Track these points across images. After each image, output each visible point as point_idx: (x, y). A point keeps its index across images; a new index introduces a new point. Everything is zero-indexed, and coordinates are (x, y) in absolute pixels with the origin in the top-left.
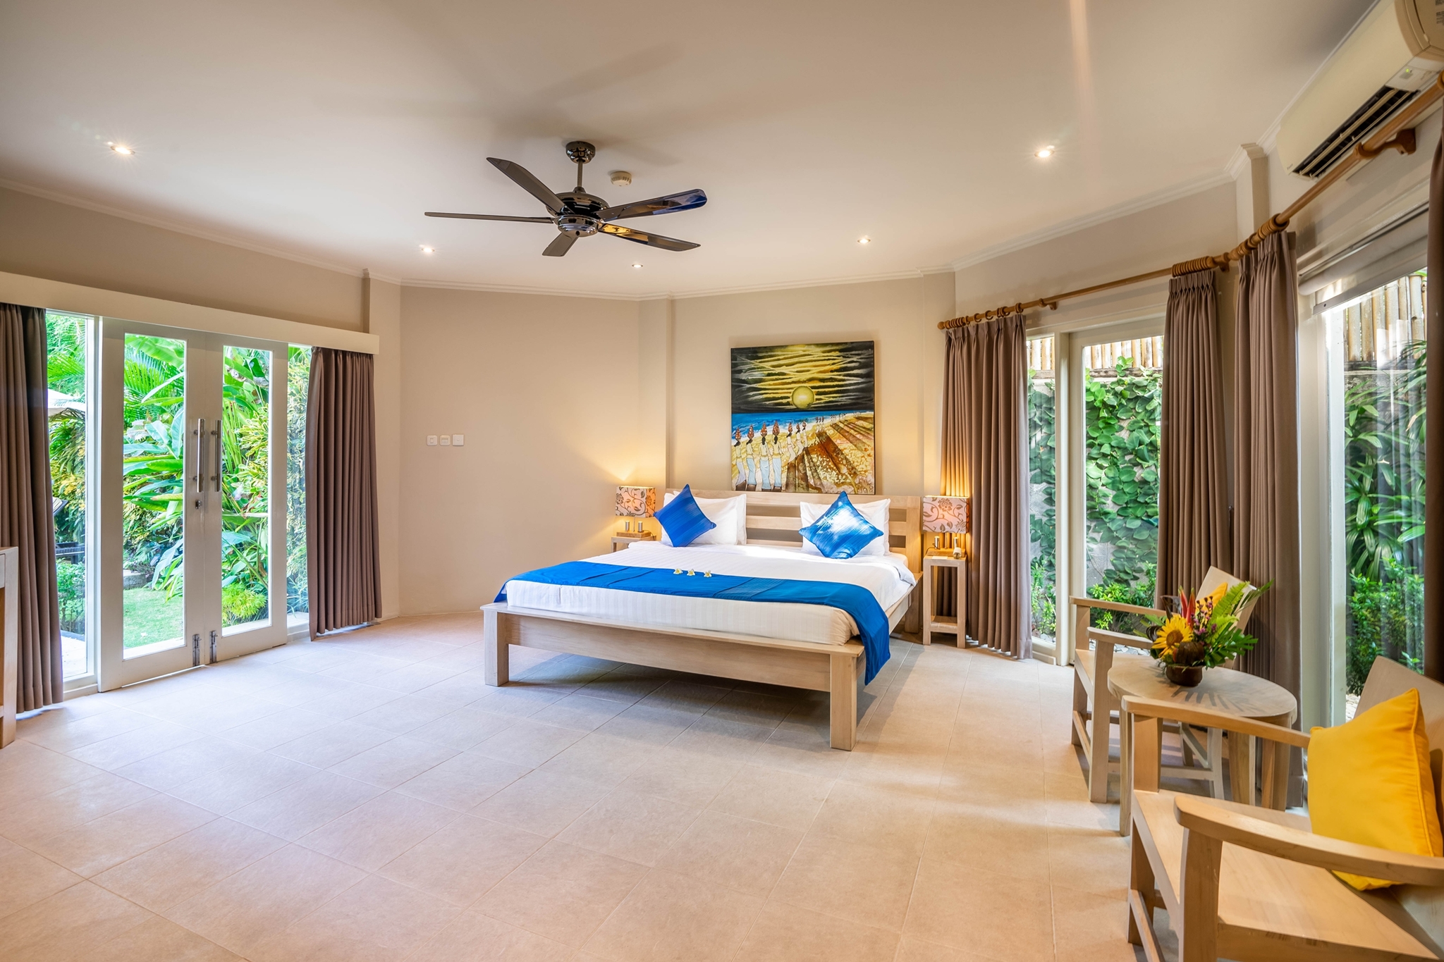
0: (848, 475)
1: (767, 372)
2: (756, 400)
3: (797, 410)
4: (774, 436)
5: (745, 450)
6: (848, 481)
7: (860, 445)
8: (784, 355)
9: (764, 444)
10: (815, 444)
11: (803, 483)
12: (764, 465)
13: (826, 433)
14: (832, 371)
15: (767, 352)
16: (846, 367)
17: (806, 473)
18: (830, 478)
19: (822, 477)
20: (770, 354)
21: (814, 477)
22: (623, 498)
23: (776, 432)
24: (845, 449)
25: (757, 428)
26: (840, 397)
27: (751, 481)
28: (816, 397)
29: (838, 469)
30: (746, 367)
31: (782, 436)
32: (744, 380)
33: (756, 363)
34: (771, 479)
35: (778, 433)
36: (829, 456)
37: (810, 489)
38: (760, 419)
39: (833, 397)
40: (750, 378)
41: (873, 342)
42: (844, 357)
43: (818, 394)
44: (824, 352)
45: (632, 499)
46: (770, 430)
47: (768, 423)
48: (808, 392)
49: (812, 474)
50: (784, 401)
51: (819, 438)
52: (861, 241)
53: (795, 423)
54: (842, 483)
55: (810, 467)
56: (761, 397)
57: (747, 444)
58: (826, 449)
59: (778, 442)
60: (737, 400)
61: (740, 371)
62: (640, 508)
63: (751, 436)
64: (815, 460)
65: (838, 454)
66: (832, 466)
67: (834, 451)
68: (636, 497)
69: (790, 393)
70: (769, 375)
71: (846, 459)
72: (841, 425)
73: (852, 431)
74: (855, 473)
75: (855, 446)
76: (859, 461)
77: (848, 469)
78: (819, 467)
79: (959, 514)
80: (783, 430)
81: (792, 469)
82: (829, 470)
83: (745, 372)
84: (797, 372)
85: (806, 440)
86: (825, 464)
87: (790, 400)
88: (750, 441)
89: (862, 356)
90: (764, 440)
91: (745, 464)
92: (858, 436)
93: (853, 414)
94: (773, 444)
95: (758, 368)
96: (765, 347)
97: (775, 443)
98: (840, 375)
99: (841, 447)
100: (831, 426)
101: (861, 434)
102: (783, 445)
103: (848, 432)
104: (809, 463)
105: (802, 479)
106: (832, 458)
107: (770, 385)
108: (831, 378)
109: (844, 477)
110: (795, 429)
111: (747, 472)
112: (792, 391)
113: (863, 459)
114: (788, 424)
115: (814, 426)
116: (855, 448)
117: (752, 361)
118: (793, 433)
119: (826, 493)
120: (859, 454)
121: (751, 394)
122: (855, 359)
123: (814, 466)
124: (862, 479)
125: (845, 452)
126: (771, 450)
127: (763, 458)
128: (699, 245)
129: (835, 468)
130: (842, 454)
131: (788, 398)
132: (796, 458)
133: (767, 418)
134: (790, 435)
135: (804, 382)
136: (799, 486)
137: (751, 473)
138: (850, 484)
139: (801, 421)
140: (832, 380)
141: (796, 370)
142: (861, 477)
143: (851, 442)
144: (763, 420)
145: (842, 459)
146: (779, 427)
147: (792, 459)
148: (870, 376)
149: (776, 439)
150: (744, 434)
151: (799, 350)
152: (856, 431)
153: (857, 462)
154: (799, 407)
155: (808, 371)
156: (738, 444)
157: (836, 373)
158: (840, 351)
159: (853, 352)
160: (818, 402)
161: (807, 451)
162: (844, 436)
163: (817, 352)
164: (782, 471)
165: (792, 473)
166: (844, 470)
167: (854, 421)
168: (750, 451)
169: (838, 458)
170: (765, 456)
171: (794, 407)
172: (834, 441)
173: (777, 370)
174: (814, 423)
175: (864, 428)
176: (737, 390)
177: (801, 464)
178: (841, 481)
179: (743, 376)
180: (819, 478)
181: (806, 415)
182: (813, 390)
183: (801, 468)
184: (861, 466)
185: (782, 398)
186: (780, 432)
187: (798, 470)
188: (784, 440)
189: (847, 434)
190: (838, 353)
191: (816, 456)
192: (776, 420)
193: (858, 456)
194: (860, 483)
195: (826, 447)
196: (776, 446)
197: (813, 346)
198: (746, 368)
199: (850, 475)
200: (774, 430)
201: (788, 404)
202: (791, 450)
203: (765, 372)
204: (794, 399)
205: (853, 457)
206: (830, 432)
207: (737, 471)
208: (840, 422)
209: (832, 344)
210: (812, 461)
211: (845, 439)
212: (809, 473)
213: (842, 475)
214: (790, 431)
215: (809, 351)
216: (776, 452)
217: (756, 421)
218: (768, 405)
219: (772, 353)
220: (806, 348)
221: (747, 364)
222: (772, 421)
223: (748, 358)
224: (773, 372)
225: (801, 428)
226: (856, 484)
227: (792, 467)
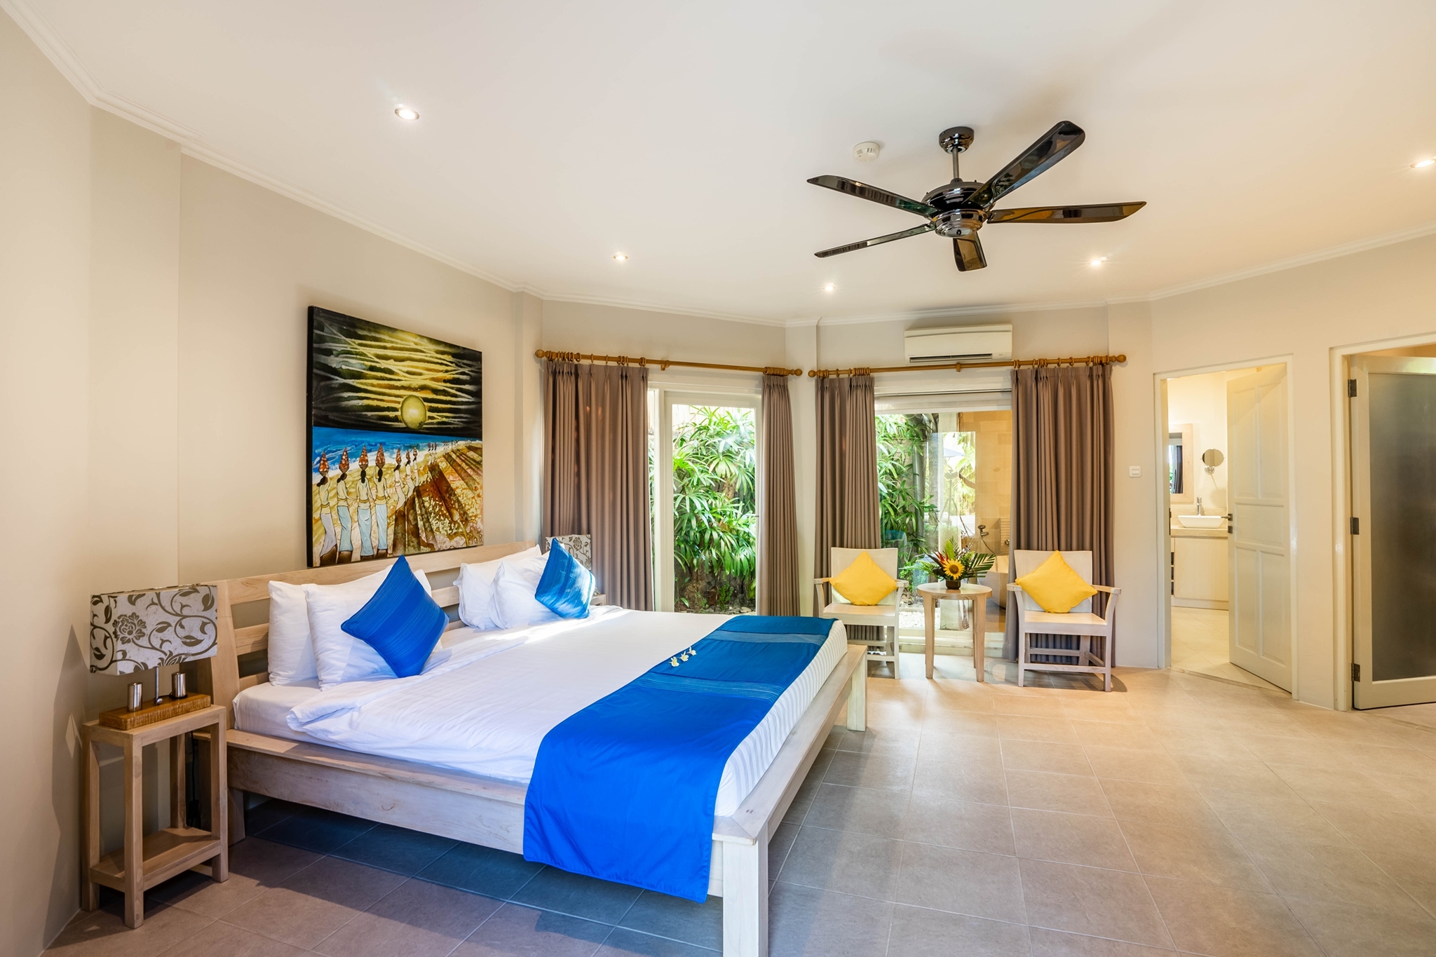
0: (461, 523)
1: (369, 364)
2: (352, 406)
3: (407, 430)
4: (378, 469)
5: (334, 492)
6: (460, 530)
7: (471, 483)
8: (392, 342)
9: (363, 481)
10: (427, 481)
11: (414, 539)
12: (364, 517)
13: (439, 466)
14: (445, 381)
15: (370, 331)
16: (458, 379)
17: (417, 524)
18: (443, 528)
19: (434, 528)
20: (373, 334)
21: (426, 529)
23: (380, 463)
24: (457, 488)
25: (354, 455)
26: (453, 417)
27: (344, 547)
28: (429, 414)
29: (451, 515)
30: (338, 347)
31: (388, 469)
32: (335, 369)
33: (353, 344)
34: (373, 539)
35: (383, 464)
36: (442, 498)
37: (422, 547)
38: (359, 439)
39: (447, 417)
40: (344, 367)
41: (481, 353)
42: (457, 365)
43: (432, 410)
44: (437, 352)
46: (372, 458)
47: (369, 448)
48: (419, 404)
49: (424, 525)
50: (392, 414)
51: (431, 473)
53: (404, 450)
54: (455, 533)
55: (422, 515)
56: (360, 403)
57: (339, 481)
58: (438, 487)
59: (383, 479)
60: (323, 402)
61: (329, 352)
63: (344, 467)
64: (427, 504)
65: (451, 495)
66: (445, 512)
67: (447, 491)
69: (399, 403)
70: (372, 369)
71: (458, 501)
72: (454, 456)
73: (464, 465)
74: (466, 519)
75: (467, 484)
76: (470, 503)
77: (460, 515)
78: (431, 514)
80: (390, 460)
81: (400, 520)
82: (442, 518)
83: (337, 356)
84: (408, 373)
85: (416, 475)
86: (437, 509)
87: (398, 413)
88: (343, 477)
89: (473, 369)
90: (363, 474)
91: (335, 516)
92: (469, 471)
93: (464, 442)
94: (376, 481)
95: (357, 354)
96: (368, 322)
97: (380, 480)
98: (452, 388)
99: (453, 486)
100: (444, 456)
101: (472, 468)
102: (389, 482)
103: (460, 465)
104: (421, 509)
105: (412, 534)
106: (445, 501)
107: (373, 385)
108: (444, 390)
109: (456, 525)
110: (404, 460)
111: (338, 530)
112: (401, 400)
113: (474, 500)
114: (396, 451)
115: (426, 455)
116: (466, 487)
117: (348, 340)
118: (402, 464)
119: (439, 551)
120: (470, 494)
121: (346, 395)
122: (466, 370)
123: (426, 513)
124: (472, 526)
125: (458, 492)
126: (374, 492)
127: (362, 505)
129: (447, 514)
130: (455, 495)
131: (395, 410)
132: (406, 503)
133: (368, 439)
134: (398, 468)
135: (415, 389)
136: (409, 545)
137: (345, 532)
138: (462, 534)
139: (411, 447)
140: (445, 393)
141: (406, 369)
142: (471, 524)
143: (463, 480)
144: (363, 442)
145: (455, 502)
146: (385, 454)
147: (400, 505)
148: (478, 394)
149: (380, 473)
150: (333, 463)
151: (411, 342)
152: (467, 464)
153: (468, 504)
154: (410, 425)
155: (420, 374)
156: (324, 481)
157: (448, 385)
158: (454, 355)
159: (465, 361)
160: (430, 421)
161: (419, 492)
162: (457, 471)
163: (430, 349)
164: (388, 524)
165: (400, 526)
166: (457, 517)
167: (465, 451)
168: (342, 495)
169: (451, 501)
170: (365, 502)
171: (402, 425)
172: (447, 477)
173: (383, 364)
174: (426, 452)
175: (474, 461)
176: (322, 384)
177: (411, 511)
178: (454, 531)
179: (334, 362)
180: (432, 530)
181: (418, 439)
182: (426, 404)
183: (411, 518)
184: (472, 510)
185: (389, 409)
186: (386, 463)
187: (408, 520)
188: (391, 475)
189: (459, 468)
190: (449, 358)
191: (427, 499)
192: (381, 444)
193: (469, 497)
194: (471, 531)
195: (438, 486)
196: (380, 485)
197: (425, 340)
198: (339, 349)
199: (462, 522)
200: (377, 460)
201: (396, 419)
202: (399, 490)
203: (366, 363)
204: (404, 413)
205: (465, 498)
206: (443, 465)
207: (322, 530)
208: (453, 451)
209: (446, 344)
210: (424, 506)
211: (457, 475)
212: (420, 524)
213: (455, 522)
214: (399, 461)
215: (421, 345)
216: (381, 494)
217: (352, 443)
218: (369, 418)
219: (377, 335)
220: (418, 340)
221: (338, 341)
222: (376, 445)
223: (341, 331)
224: (378, 365)
225: (412, 457)
226: (467, 534)
227: (400, 517)
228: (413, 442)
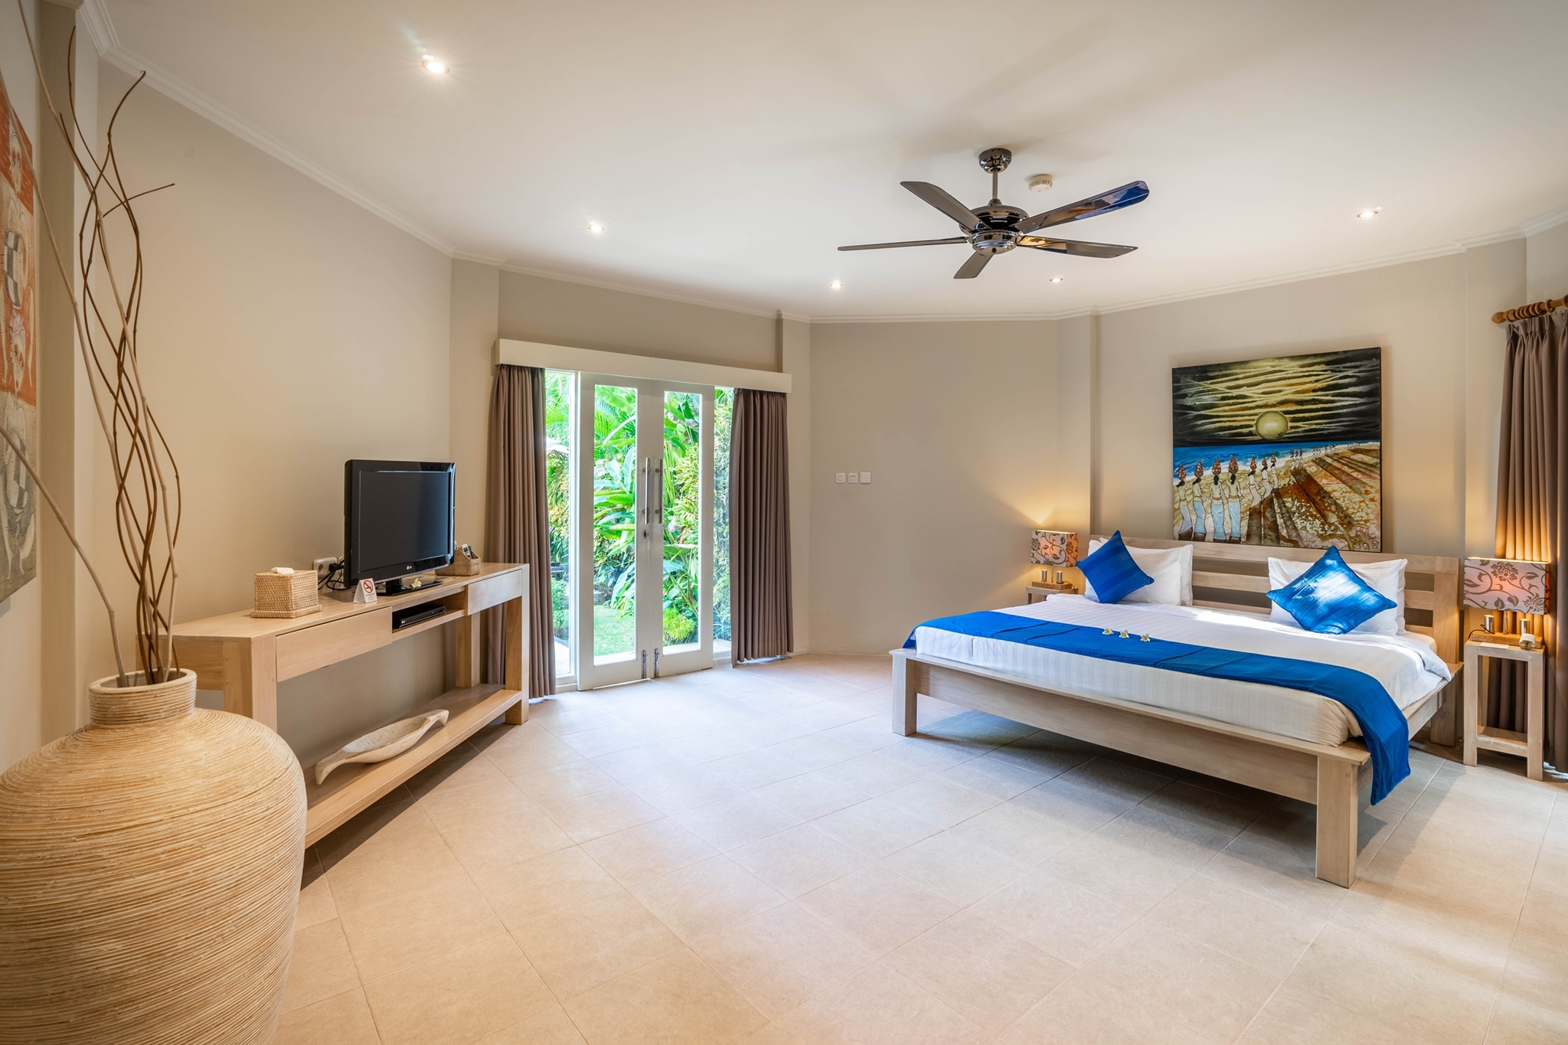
0: (1339, 526)
1: (1221, 395)
2: (1205, 430)
3: (1264, 441)
4: (1230, 474)
5: (1190, 491)
6: (1338, 533)
7: (1358, 486)
8: (1245, 373)
9: (1216, 484)
10: (1289, 484)
11: (1271, 533)
12: (1217, 510)
13: (1305, 471)
14: (1314, 391)
15: (1220, 370)
16: (1337, 384)
17: (1275, 522)
18: (1311, 528)
19: (1299, 526)
20: (1224, 372)
21: (1287, 527)
22: (1039, 543)
23: (1233, 470)
24: (1334, 491)
25: (1207, 465)
26: (1326, 423)
27: (1199, 529)
28: (1290, 424)
29: (1324, 517)
30: (1192, 390)
31: (1241, 474)
32: (1190, 406)
33: (1206, 385)
34: (1226, 528)
35: (1236, 470)
36: (1310, 499)
37: (1281, 542)
38: (1212, 453)
39: (1316, 424)
40: (1197, 403)
41: (1379, 349)
42: (1332, 371)
43: (1294, 420)
44: (1302, 366)
45: (1050, 545)
46: (1225, 467)
47: (1222, 459)
48: (1279, 418)
49: (1285, 523)
50: (1245, 430)
51: (1295, 477)
52: (1362, 216)
53: (1260, 458)
54: (1330, 535)
55: (1282, 514)
56: (1213, 426)
57: (1194, 483)
58: (1304, 490)
59: (1236, 482)
60: (1180, 431)
61: (1185, 396)
62: (1059, 556)
63: (1199, 474)
64: (1288, 505)
65: (1324, 497)
66: (1314, 513)
67: (1318, 494)
68: (1054, 543)
69: (1253, 420)
70: (1223, 399)
71: (1336, 504)
72: (1329, 460)
73: (1346, 468)
74: (1350, 523)
75: (1350, 487)
76: (1357, 507)
77: (1338, 517)
78: (1295, 513)
79: (1531, 586)
80: (1243, 467)
81: (1255, 516)
82: (1310, 518)
83: (1191, 397)
84: (1264, 393)
85: (1275, 479)
86: (1304, 510)
87: (1254, 429)
88: (1198, 481)
89: (1361, 369)
90: (1216, 479)
91: (1191, 508)
92: (1355, 474)
93: (1347, 446)
94: (1229, 484)
95: (1209, 391)
96: (1219, 365)
97: (1233, 483)
98: (1327, 395)
99: (1328, 489)
100: (1312, 461)
101: (1360, 471)
102: (1242, 485)
103: (1339, 469)
104: (1280, 508)
105: (1270, 529)
106: (1314, 503)
107: (1225, 411)
108: (1313, 400)
109: (1332, 528)
110: (1260, 465)
111: (1194, 517)
112: (1256, 417)
113: (1363, 504)
114: (1250, 460)
115: (1287, 462)
116: (1349, 490)
117: (1201, 383)
118: (1257, 470)
119: (1305, 547)
120: (1357, 498)
121: (1200, 422)
122: (1350, 373)
123: (1288, 512)
124: (1360, 531)
125: (1336, 495)
126: (1227, 492)
127: (1215, 502)
128: (1135, 248)
129: (1318, 515)
130: (1330, 497)
131: (1251, 426)
132: (1261, 503)
133: (1221, 452)
134: (1253, 473)
135: (1274, 406)
136: (1265, 538)
137: (1199, 519)
138: (1342, 537)
139: (1268, 455)
140: (1314, 401)
141: (1261, 391)
142: (1358, 529)
143: (1344, 483)
144: (1215, 455)
145: (1330, 505)
146: (1238, 463)
147: (1256, 503)
148: (1375, 394)
149: (1233, 478)
150: (1190, 471)
151: (1267, 366)
152: (1351, 468)
153: (1353, 508)
154: (1266, 437)
155: (1280, 391)
156: (1182, 483)
157: (1320, 393)
158: (1328, 363)
159: (1348, 365)
160: (1293, 430)
161: (1278, 493)
162: (1333, 475)
163: (1293, 368)
164: (1242, 518)
165: (1255, 521)
166: (1333, 519)
167: (1349, 454)
168: (1197, 493)
169: (1324, 503)
170: (1218, 499)
171: (1259, 438)
172: (1318, 480)
173: (1235, 393)
174: (1288, 458)
175: (1365, 463)
176: (1180, 418)
177: (1268, 510)
178: (1328, 533)
179: (1189, 402)
180: (1295, 528)
181: (1277, 447)
182: (1287, 416)
183: (1268, 515)
184: (1358, 514)
185: (1242, 427)
186: (1240, 469)
187: (1265, 517)
188: (1244, 479)
189: (1337, 472)
190: (1323, 367)
191: (1290, 500)
192: (1234, 455)
193: (1354, 500)
194: (1357, 536)
195: (1306, 488)
196: (1233, 488)
197: (1286, 360)
198: (1193, 392)
199: (1342, 525)
200: (1230, 467)
201: (1251, 434)
202: (1254, 491)
203: (1217, 395)
204: (1259, 428)
205: (1347, 502)
206: (1312, 469)
207: (1180, 516)
208: (1328, 456)
209: (1315, 356)
210: (1285, 507)
211: (1334, 478)
212: (1280, 521)
213: (1330, 525)
214: (1254, 467)
215: (1280, 366)
216: (1234, 493)
217: (1206, 456)
218: (1222, 436)
219: (1228, 372)
220: (1276, 362)
221: (1193, 386)
222: (1228, 456)
223: (1195, 379)
224: (1229, 395)
225: (1269, 463)
226: (1351, 538)
227: (1254, 513)
228: (1270, 451)
